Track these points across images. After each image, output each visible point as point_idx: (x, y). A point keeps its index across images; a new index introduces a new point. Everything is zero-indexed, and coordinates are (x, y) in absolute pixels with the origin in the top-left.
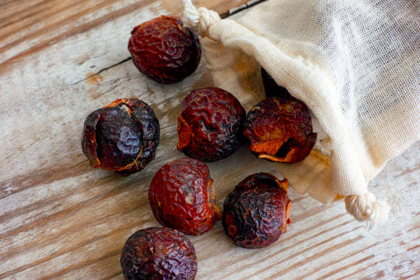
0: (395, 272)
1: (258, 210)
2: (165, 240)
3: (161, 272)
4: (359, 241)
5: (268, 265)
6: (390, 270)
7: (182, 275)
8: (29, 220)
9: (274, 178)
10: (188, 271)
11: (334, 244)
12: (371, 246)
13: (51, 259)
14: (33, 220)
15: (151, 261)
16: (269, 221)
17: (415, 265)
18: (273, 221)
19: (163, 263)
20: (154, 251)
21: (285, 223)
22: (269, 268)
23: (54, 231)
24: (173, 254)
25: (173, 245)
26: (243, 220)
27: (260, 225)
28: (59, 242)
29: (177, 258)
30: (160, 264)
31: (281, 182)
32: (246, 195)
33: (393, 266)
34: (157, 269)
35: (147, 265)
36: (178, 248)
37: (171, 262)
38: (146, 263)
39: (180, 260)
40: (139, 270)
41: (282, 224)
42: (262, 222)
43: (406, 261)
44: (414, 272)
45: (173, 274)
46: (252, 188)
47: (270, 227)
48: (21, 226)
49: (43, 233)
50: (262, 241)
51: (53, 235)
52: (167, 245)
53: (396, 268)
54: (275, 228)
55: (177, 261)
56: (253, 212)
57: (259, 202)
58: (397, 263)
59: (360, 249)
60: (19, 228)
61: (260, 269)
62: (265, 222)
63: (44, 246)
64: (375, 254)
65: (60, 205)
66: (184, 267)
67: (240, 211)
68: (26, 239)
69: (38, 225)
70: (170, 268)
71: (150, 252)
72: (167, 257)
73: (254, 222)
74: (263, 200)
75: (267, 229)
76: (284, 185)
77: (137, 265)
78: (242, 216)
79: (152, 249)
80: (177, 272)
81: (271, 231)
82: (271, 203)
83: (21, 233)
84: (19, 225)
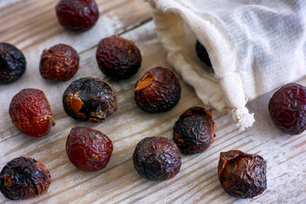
0: (275, 160)
1: (196, 128)
2: (162, 143)
3: (160, 161)
4: (251, 144)
5: (196, 162)
6: (272, 159)
7: (173, 164)
8: (40, 146)
9: (204, 109)
10: (176, 162)
11: (236, 146)
12: (258, 146)
13: (56, 168)
14: (43, 145)
15: (154, 155)
16: (204, 134)
17: (286, 155)
18: (206, 134)
19: (161, 156)
20: (156, 148)
21: (213, 136)
22: (196, 163)
23: (57, 151)
24: (167, 150)
25: (167, 145)
26: (187, 135)
27: (198, 137)
28: (61, 158)
29: (170, 153)
30: (159, 156)
31: (209, 111)
32: (188, 119)
33: (273, 156)
34: (157, 159)
35: (151, 157)
36: (170, 147)
37: (166, 155)
38: (150, 156)
39: (172, 155)
40: (146, 160)
41: (211, 137)
42: (199, 135)
43: (280, 153)
44: (286, 159)
45: (167, 163)
46: (191, 115)
47: (204, 138)
48: (36, 149)
49: (50, 152)
50: (200, 148)
51: (57, 153)
52: (164, 145)
53: (275, 157)
54: (207, 139)
55: (170, 155)
56: (193, 129)
57: (196, 123)
58: (275, 155)
59: (252, 148)
60: (34, 150)
61: (191, 164)
62: (201, 134)
63: (51, 160)
64: (261, 150)
65: (60, 135)
66: (174, 159)
67: (185, 129)
68: (39, 157)
69: (46, 148)
70: (165, 159)
71: (154, 149)
72: (164, 152)
73: (195, 135)
74: (199, 121)
75: (202, 139)
76: (210, 113)
77: (144, 157)
78: (186, 133)
79: (154, 147)
80: (170, 162)
81: (205, 141)
82: (203, 123)
83: (36, 154)
84: (34, 149)
